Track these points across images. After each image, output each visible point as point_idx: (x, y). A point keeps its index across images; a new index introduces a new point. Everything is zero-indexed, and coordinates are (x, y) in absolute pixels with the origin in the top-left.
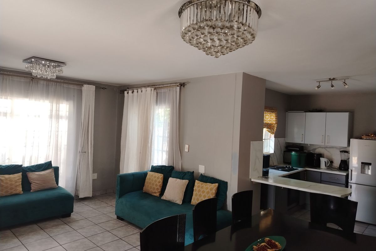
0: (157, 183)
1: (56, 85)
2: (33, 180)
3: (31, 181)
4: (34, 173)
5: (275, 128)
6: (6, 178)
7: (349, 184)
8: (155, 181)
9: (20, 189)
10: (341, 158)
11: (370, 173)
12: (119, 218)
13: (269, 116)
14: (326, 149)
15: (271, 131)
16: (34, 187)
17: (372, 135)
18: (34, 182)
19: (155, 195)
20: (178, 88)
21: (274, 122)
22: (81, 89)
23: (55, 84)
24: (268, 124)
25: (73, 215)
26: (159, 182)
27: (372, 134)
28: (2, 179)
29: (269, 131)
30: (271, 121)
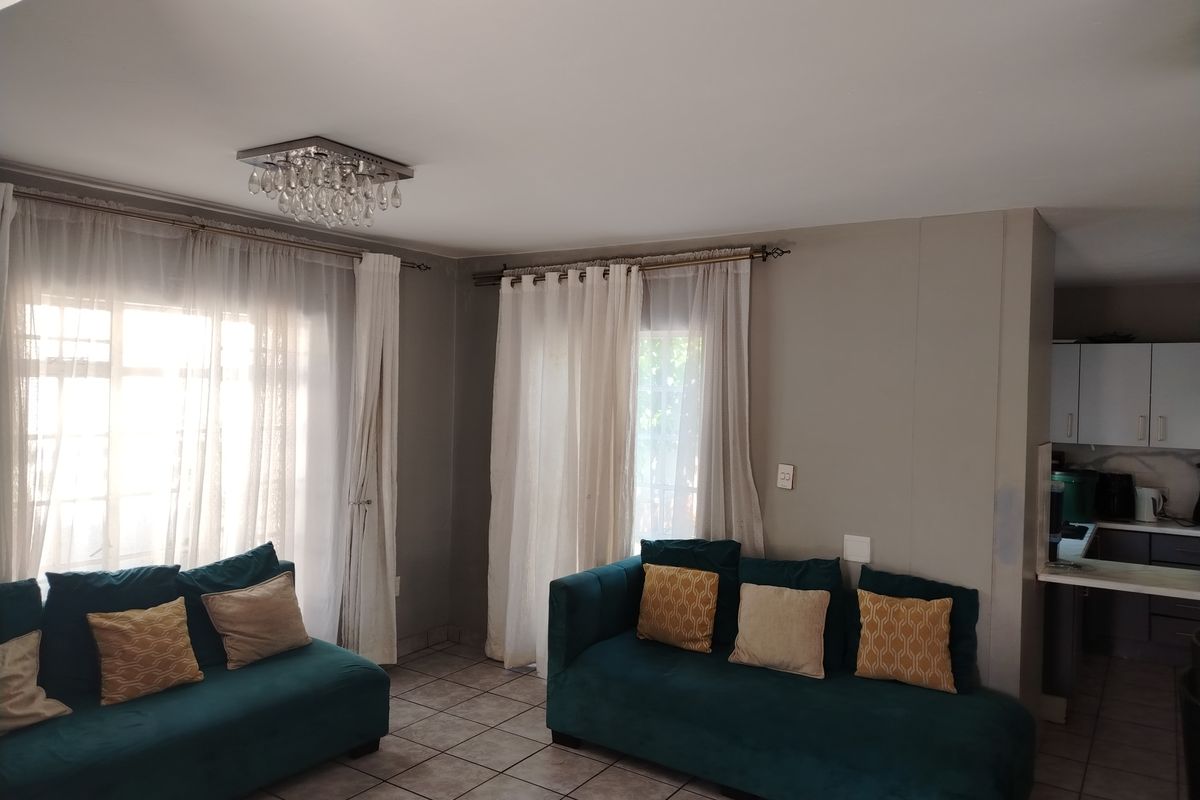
0: (697, 604)
1: (274, 253)
2: (231, 623)
3: (222, 626)
4: (227, 594)
6: (135, 624)
8: (691, 598)
9: (191, 665)
12: (561, 738)
14: (1143, 458)
16: (236, 650)
18: (235, 629)
19: (696, 647)
20: (745, 266)
22: (353, 270)
23: (271, 250)
25: (388, 744)
26: (706, 602)
28: (125, 627)
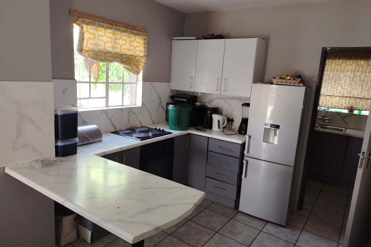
5: (142, 64)
7: (245, 158)
10: (243, 115)
11: (276, 142)
13: (125, 40)
14: (227, 100)
15: (133, 69)
17: (289, 78)
21: (142, 54)
24: (123, 56)
27: (287, 76)
29: (128, 69)
30: (132, 50)
